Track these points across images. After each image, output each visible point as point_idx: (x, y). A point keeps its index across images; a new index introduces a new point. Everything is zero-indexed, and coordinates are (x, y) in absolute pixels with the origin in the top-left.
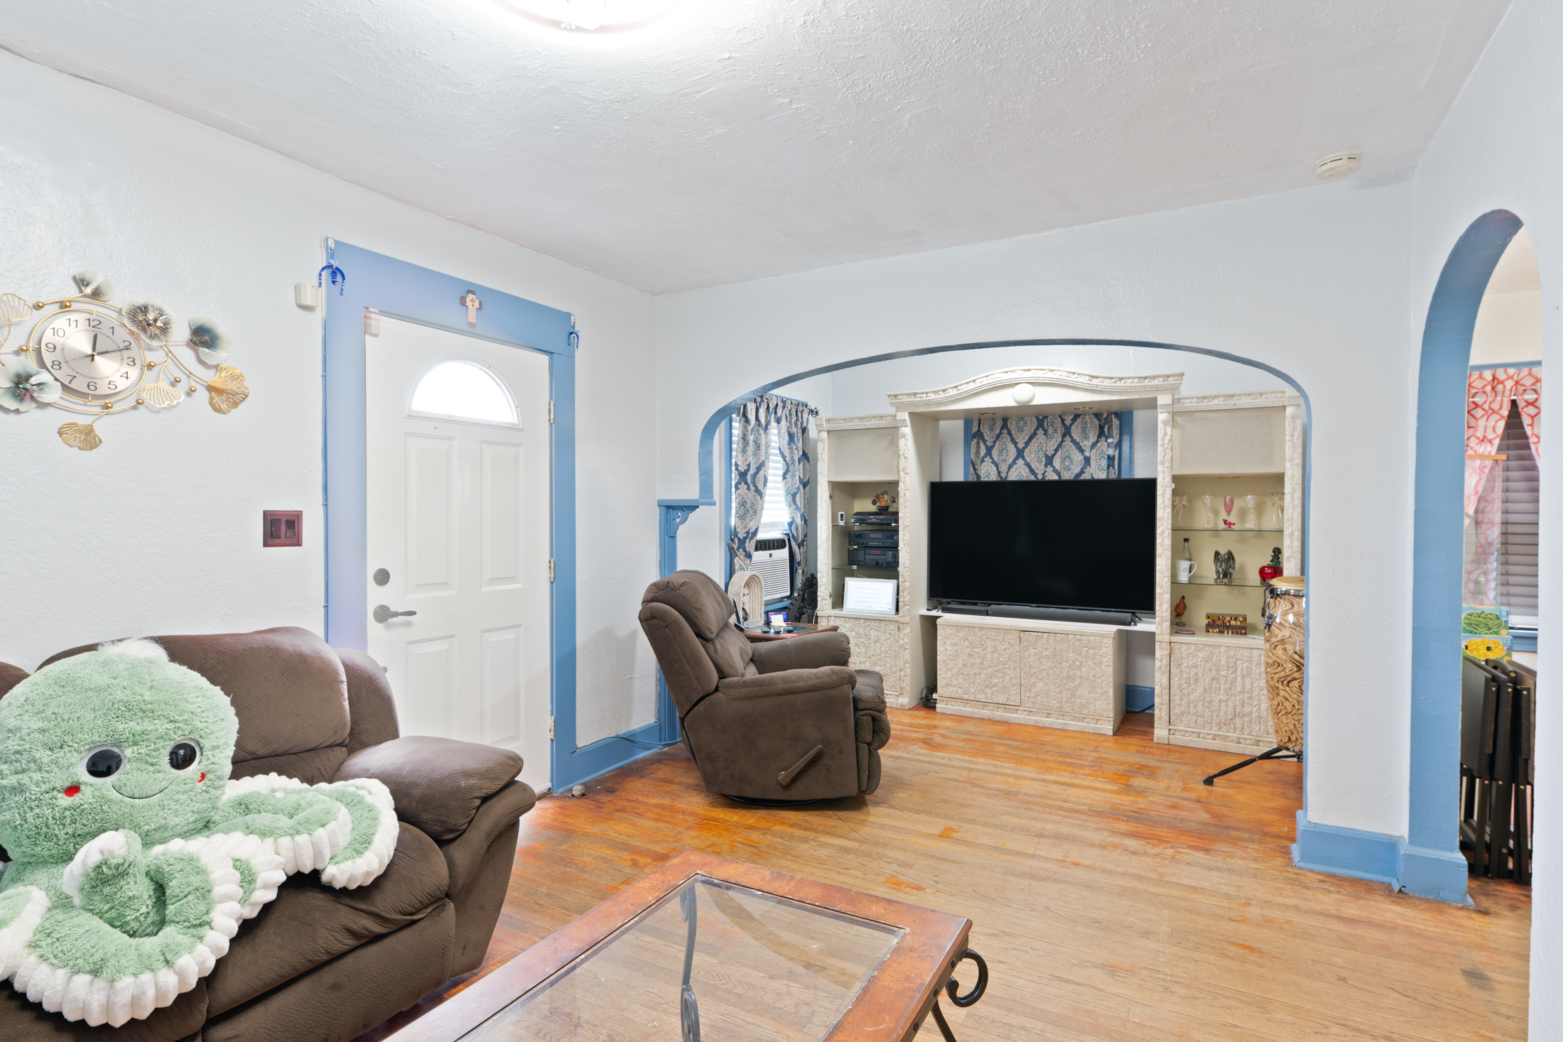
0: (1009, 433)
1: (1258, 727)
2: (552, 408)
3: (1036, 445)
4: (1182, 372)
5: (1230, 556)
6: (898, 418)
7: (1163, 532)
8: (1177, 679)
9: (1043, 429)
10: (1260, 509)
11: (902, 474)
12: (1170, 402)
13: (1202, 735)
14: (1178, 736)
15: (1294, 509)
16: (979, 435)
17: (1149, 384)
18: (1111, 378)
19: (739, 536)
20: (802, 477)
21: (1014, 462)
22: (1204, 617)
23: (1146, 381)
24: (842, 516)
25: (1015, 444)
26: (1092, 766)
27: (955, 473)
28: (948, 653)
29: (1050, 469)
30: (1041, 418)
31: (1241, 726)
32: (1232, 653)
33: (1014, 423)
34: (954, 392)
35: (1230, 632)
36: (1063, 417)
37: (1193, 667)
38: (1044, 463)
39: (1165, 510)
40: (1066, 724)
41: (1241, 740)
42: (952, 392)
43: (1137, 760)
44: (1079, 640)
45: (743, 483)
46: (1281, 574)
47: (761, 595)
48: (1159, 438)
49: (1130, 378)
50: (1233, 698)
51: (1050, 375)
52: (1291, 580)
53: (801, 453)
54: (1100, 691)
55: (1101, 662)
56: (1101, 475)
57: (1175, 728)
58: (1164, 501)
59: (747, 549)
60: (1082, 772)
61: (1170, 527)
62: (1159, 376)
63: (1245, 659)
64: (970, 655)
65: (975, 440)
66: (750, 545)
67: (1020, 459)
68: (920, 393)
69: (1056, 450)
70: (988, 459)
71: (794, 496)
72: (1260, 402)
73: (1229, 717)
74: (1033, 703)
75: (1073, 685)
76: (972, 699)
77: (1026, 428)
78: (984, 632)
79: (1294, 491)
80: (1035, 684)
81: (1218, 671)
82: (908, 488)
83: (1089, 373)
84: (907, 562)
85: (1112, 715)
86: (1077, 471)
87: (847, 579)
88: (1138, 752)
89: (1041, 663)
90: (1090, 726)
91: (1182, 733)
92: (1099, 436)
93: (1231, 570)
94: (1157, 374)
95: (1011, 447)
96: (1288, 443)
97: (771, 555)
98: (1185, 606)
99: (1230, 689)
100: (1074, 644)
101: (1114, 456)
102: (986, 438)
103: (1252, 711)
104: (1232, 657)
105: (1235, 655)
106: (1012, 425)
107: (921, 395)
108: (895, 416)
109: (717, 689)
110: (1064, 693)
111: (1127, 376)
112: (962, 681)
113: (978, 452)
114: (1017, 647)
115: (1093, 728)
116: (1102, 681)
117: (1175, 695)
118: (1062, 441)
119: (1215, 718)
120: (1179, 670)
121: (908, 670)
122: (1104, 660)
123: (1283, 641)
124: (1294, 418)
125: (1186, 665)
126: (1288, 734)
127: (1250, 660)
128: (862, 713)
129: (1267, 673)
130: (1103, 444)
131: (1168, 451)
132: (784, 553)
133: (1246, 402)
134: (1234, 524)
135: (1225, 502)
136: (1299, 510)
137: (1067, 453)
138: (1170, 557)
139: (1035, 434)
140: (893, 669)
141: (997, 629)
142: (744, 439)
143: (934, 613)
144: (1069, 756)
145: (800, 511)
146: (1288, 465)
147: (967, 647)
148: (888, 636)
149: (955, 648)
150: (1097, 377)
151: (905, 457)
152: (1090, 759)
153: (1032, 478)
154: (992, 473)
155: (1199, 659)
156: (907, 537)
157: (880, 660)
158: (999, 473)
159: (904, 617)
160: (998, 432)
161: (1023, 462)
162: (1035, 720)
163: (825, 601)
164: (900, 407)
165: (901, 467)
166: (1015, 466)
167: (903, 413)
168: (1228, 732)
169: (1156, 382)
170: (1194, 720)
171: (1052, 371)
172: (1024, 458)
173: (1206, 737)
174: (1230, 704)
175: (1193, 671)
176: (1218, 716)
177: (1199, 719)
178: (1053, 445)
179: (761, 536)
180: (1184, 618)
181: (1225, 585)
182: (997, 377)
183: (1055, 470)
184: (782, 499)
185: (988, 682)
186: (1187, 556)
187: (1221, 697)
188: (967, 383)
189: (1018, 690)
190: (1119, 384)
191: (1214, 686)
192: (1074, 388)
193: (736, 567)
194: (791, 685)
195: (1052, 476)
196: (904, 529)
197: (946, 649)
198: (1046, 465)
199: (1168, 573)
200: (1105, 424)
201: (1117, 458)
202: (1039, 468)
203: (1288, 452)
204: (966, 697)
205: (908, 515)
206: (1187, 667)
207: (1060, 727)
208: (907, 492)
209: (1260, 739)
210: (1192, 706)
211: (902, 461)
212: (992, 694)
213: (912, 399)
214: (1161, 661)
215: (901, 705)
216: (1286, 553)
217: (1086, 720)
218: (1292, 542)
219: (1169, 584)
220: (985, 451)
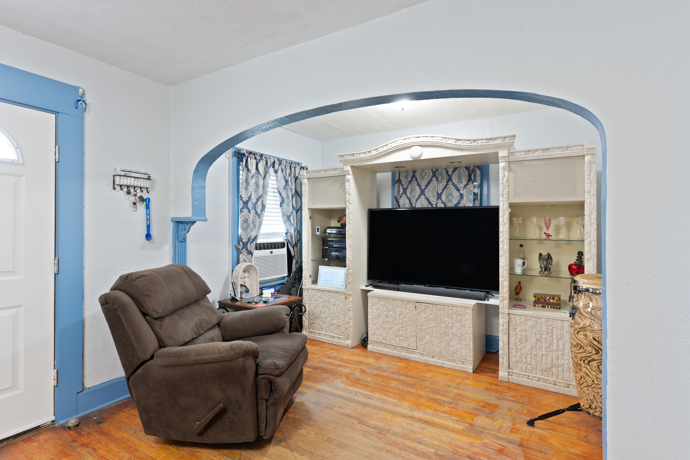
0: (416, 180)
1: (568, 375)
2: (57, 152)
3: (432, 187)
4: (513, 134)
5: (549, 257)
6: (344, 170)
7: (503, 241)
8: (513, 338)
9: (436, 177)
10: (569, 226)
11: (347, 204)
12: (507, 155)
13: (530, 378)
14: (514, 377)
15: (591, 226)
16: (399, 181)
17: (493, 143)
18: (469, 140)
19: (243, 240)
20: (295, 205)
21: (419, 197)
22: (532, 296)
23: (491, 141)
24: (318, 229)
25: (420, 186)
26: (451, 404)
27: (387, 204)
28: (374, 314)
29: (440, 201)
30: (434, 170)
31: (556, 373)
32: (550, 323)
33: (419, 174)
34: (376, 152)
35: (549, 307)
36: (448, 170)
37: (524, 331)
38: (436, 198)
39: (504, 226)
40: (444, 363)
41: (557, 383)
42: (374, 153)
43: (484, 397)
44: (451, 310)
45: (245, 208)
46: (583, 272)
47: (257, 277)
48: (500, 179)
49: (480, 140)
50: (551, 354)
51: (431, 140)
52: (590, 277)
53: (294, 192)
54: (464, 343)
55: (465, 324)
56: (470, 205)
57: (512, 371)
58: (504, 220)
59: (249, 249)
60: (443, 409)
61: (508, 237)
62: (499, 138)
63: (559, 328)
64: (386, 316)
65: (397, 185)
66: (251, 247)
67: (423, 195)
68: (356, 154)
69: (443, 190)
70: (404, 196)
71: (289, 217)
72: (567, 153)
73: (549, 367)
74: (424, 348)
75: (448, 338)
76: (388, 343)
77: (425, 176)
78: (395, 302)
79: (591, 213)
80: (424, 336)
81: (541, 334)
82: (351, 212)
83: (455, 138)
84: (351, 257)
85: (472, 360)
86: (456, 202)
87: (320, 266)
88: (486, 389)
89: (428, 323)
90: (458, 366)
91: (517, 375)
92: (469, 181)
93: (550, 266)
94: (498, 136)
95: (417, 188)
96: (586, 181)
97: (272, 252)
98: (521, 288)
99: (549, 347)
100: (448, 312)
101: (478, 193)
102: (403, 183)
103: (564, 363)
104: (550, 326)
105: (552, 324)
106: (418, 175)
107: (357, 155)
108: (343, 168)
109: (152, 357)
110: (443, 343)
111: (479, 138)
112: (382, 332)
113: (399, 192)
114: (414, 312)
115: (460, 367)
116: (466, 337)
117: (512, 349)
118: (447, 184)
119: (539, 366)
120: (514, 333)
121: (351, 324)
122: (467, 323)
123: (583, 329)
124: (590, 163)
125: (519, 329)
126: (589, 402)
127: (562, 329)
128: (261, 377)
129: (572, 352)
130: (471, 186)
131: (506, 187)
132: (284, 251)
133: (557, 153)
134: (551, 236)
135: (545, 221)
136: (595, 226)
137: (450, 191)
138: (508, 257)
139: (431, 180)
140: (343, 322)
141: (402, 300)
142: (247, 181)
143: (369, 288)
144: (437, 392)
145: (293, 226)
146: (587, 196)
147: (385, 311)
148: (340, 302)
149: (378, 311)
150: (460, 140)
151: (349, 194)
152: (451, 395)
153: (430, 206)
154: (406, 204)
155: (528, 326)
156: (350, 242)
157: (336, 316)
158: (411, 204)
159: (349, 291)
160: (410, 179)
161: (424, 197)
162: (425, 359)
163: (306, 280)
164: (345, 163)
165: (347, 199)
166: (419, 200)
167: (347, 166)
168: (548, 376)
169: (497, 142)
170: (525, 366)
171: (432, 137)
172: (425, 195)
173: (533, 379)
174: (549, 358)
175: (524, 334)
176: (541, 365)
177: (528, 366)
178: (442, 187)
179: (260, 241)
180: (521, 295)
181: (546, 276)
182: (400, 142)
183: (442, 202)
184: (281, 219)
185: (397, 334)
186: (522, 255)
187: (543, 352)
188: (382, 147)
189: (415, 339)
190: (473, 144)
191: (538, 344)
192: (446, 148)
193: (241, 260)
194: (200, 357)
195: (441, 205)
196: (349, 236)
197: (373, 312)
198: (437, 199)
199: (507, 268)
200: (472, 174)
201: (479, 194)
202: (434, 200)
203: (587, 187)
204: (384, 342)
205: (351, 228)
206: (520, 331)
207: (440, 365)
208: (350, 214)
209: (570, 383)
210: (523, 357)
211: (347, 196)
212: (400, 341)
213: (351, 158)
214: (503, 326)
215: (347, 345)
216: (586, 257)
217: (456, 362)
218: (590, 248)
219: (508, 275)
220: (402, 191)
